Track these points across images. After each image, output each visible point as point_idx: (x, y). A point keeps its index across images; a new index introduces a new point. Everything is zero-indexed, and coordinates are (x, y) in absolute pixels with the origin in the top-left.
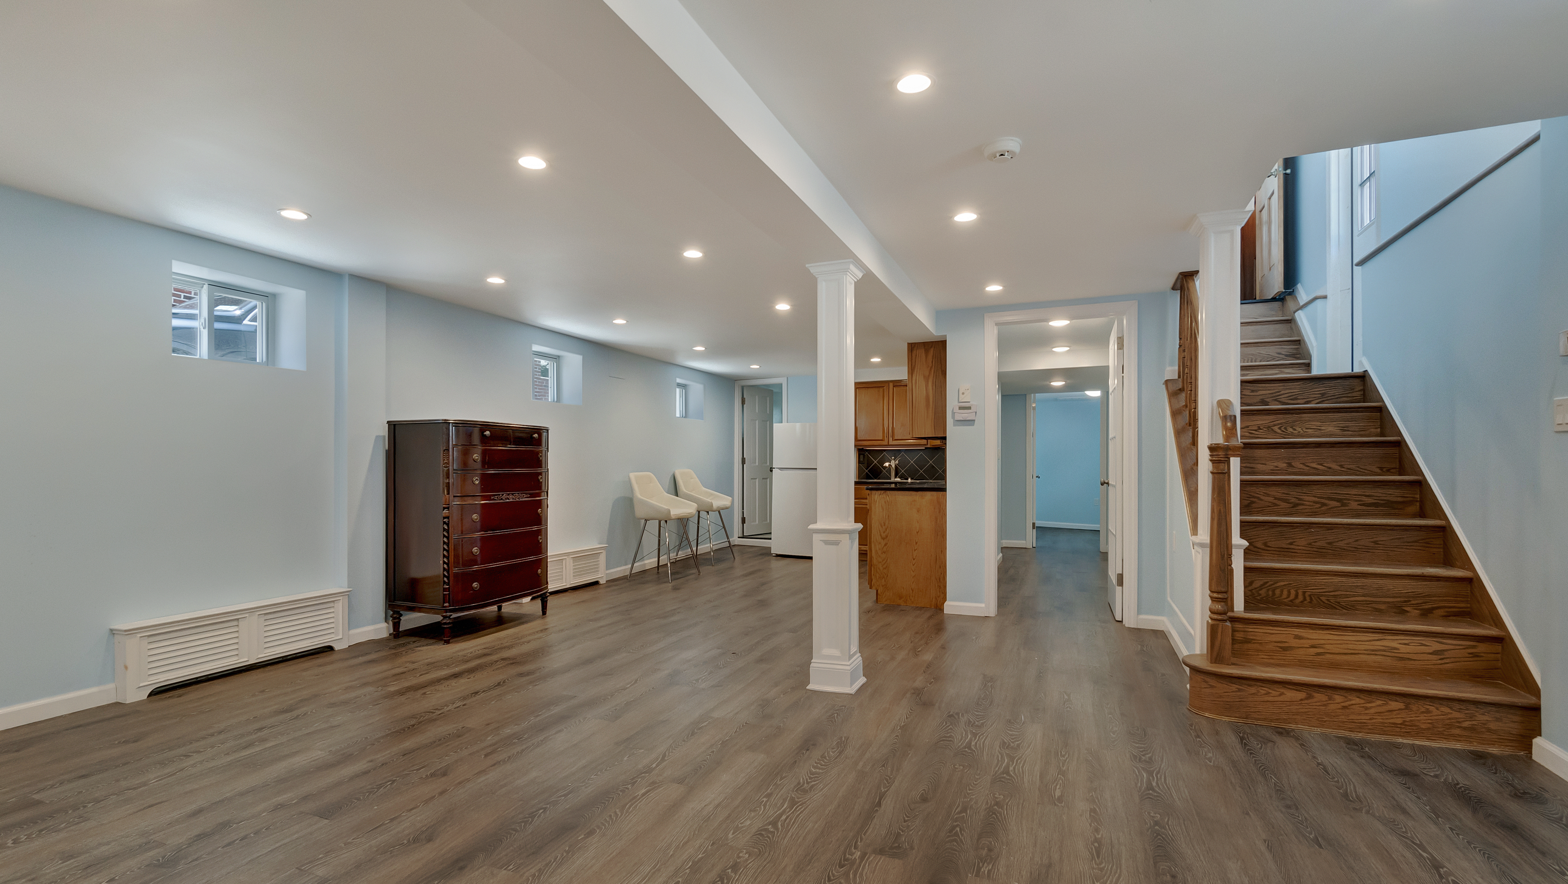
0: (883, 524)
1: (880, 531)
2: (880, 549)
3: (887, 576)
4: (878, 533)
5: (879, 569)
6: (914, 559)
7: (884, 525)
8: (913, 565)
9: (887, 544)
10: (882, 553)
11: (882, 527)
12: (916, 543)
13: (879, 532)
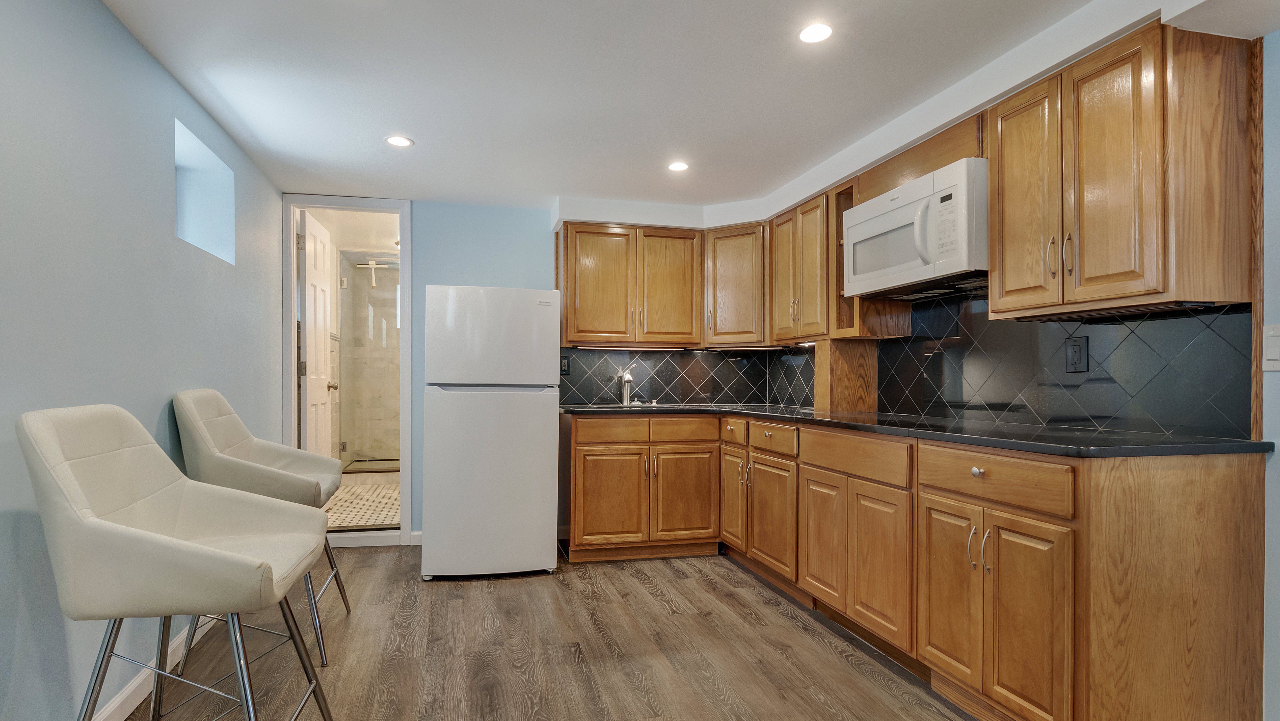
0: (1118, 558)
1: (1110, 579)
2: (1110, 635)
3: (1128, 712)
4: (1105, 587)
5: (1108, 694)
6: (1189, 650)
7: (1122, 561)
8: (1188, 666)
9: (1128, 615)
10: (1116, 647)
11: (1115, 566)
12: (1195, 602)
13: (1108, 583)
